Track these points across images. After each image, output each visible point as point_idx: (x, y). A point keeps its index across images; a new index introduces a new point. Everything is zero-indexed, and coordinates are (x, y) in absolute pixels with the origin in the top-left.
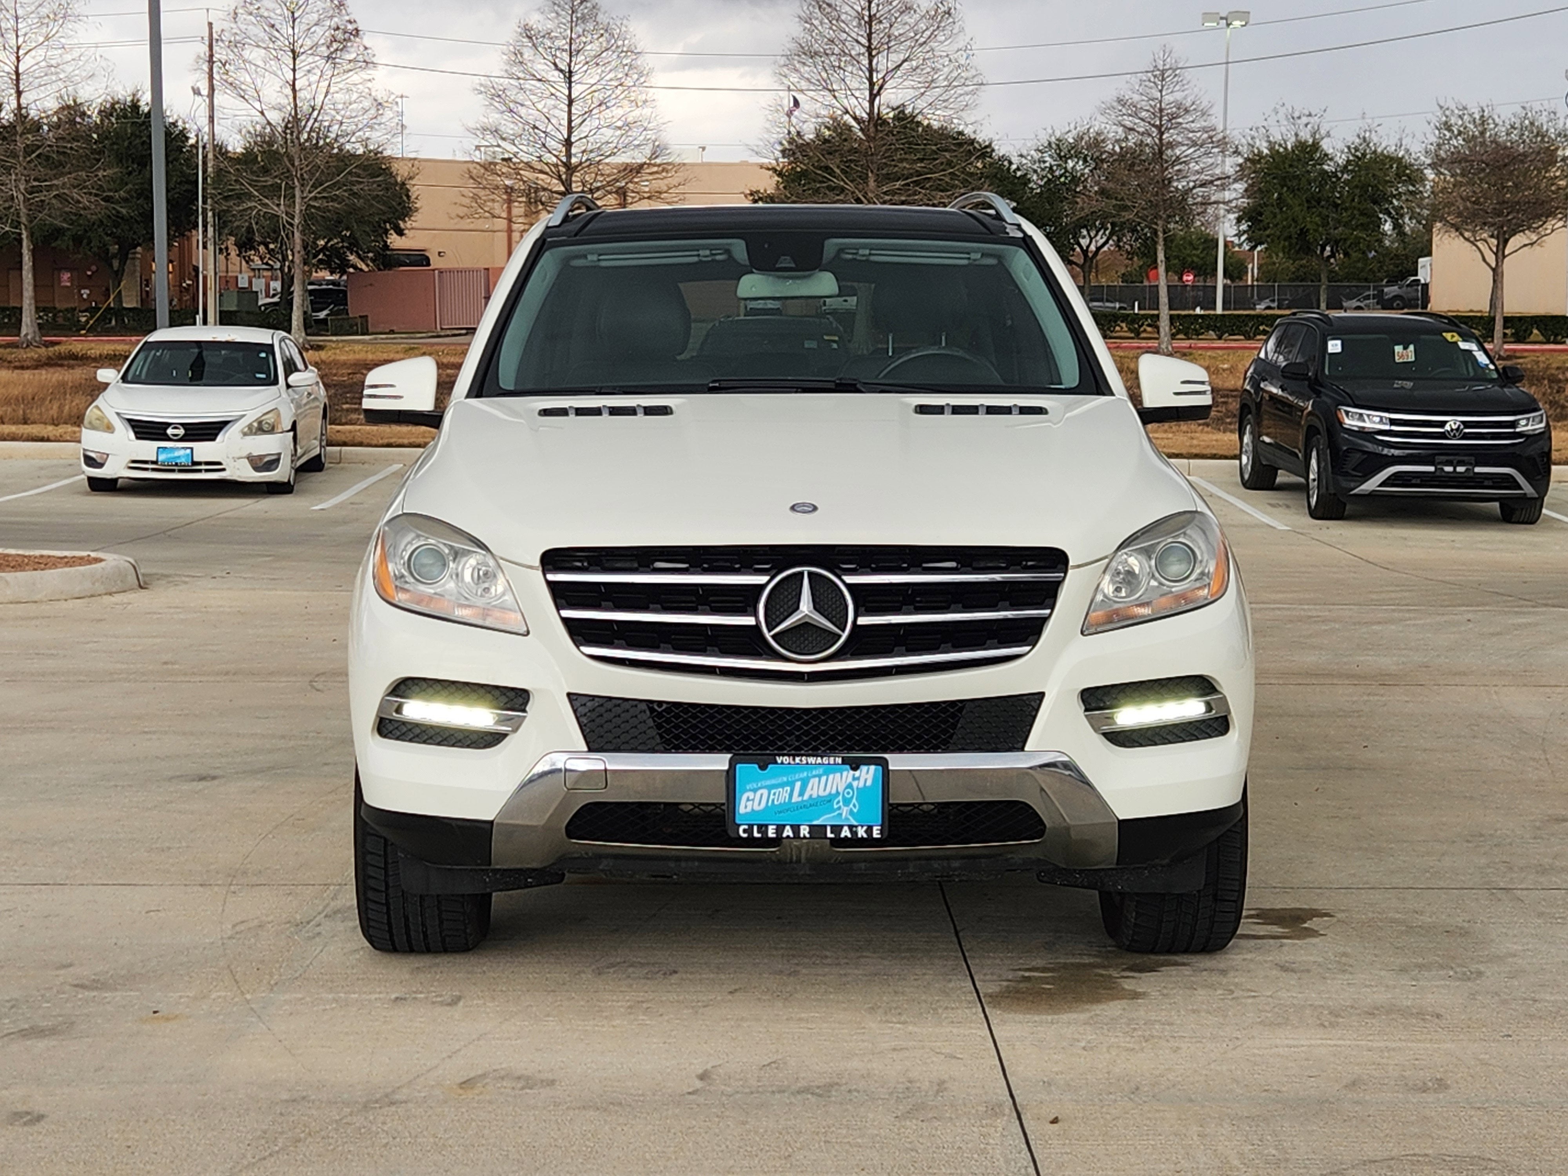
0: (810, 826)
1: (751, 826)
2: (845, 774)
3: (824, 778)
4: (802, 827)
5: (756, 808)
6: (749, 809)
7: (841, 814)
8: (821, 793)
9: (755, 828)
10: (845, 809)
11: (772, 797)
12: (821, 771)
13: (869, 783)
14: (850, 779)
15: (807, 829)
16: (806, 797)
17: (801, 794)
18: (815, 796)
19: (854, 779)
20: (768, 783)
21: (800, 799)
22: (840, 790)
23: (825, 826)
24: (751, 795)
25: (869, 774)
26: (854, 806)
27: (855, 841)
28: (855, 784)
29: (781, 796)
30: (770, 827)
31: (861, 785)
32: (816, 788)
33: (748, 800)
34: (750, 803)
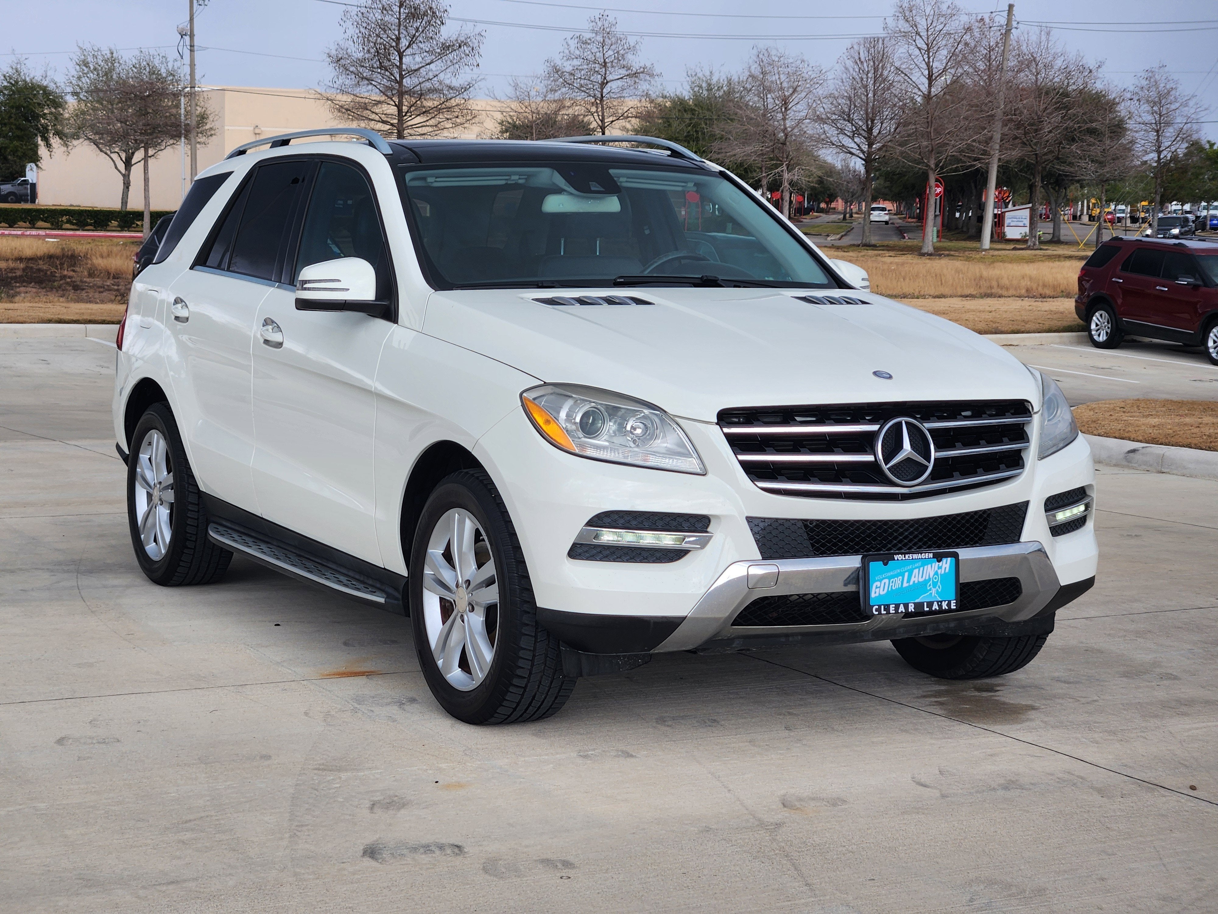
0: (914, 603)
1: (880, 606)
2: (933, 564)
3: (921, 569)
4: (910, 605)
5: (882, 593)
6: (877, 594)
7: (931, 593)
8: (921, 580)
9: (882, 607)
10: (934, 589)
11: (891, 584)
12: (920, 564)
13: (947, 570)
14: (936, 568)
15: (913, 605)
16: (911, 583)
17: (908, 581)
18: (916, 582)
19: (940, 568)
20: (889, 574)
21: (908, 585)
22: (931, 576)
23: (923, 603)
24: (878, 584)
25: (947, 564)
26: (939, 587)
27: (941, 611)
28: (939, 571)
29: (897, 583)
30: (891, 606)
31: (943, 572)
32: (917, 577)
33: (877, 588)
34: (878, 590)
